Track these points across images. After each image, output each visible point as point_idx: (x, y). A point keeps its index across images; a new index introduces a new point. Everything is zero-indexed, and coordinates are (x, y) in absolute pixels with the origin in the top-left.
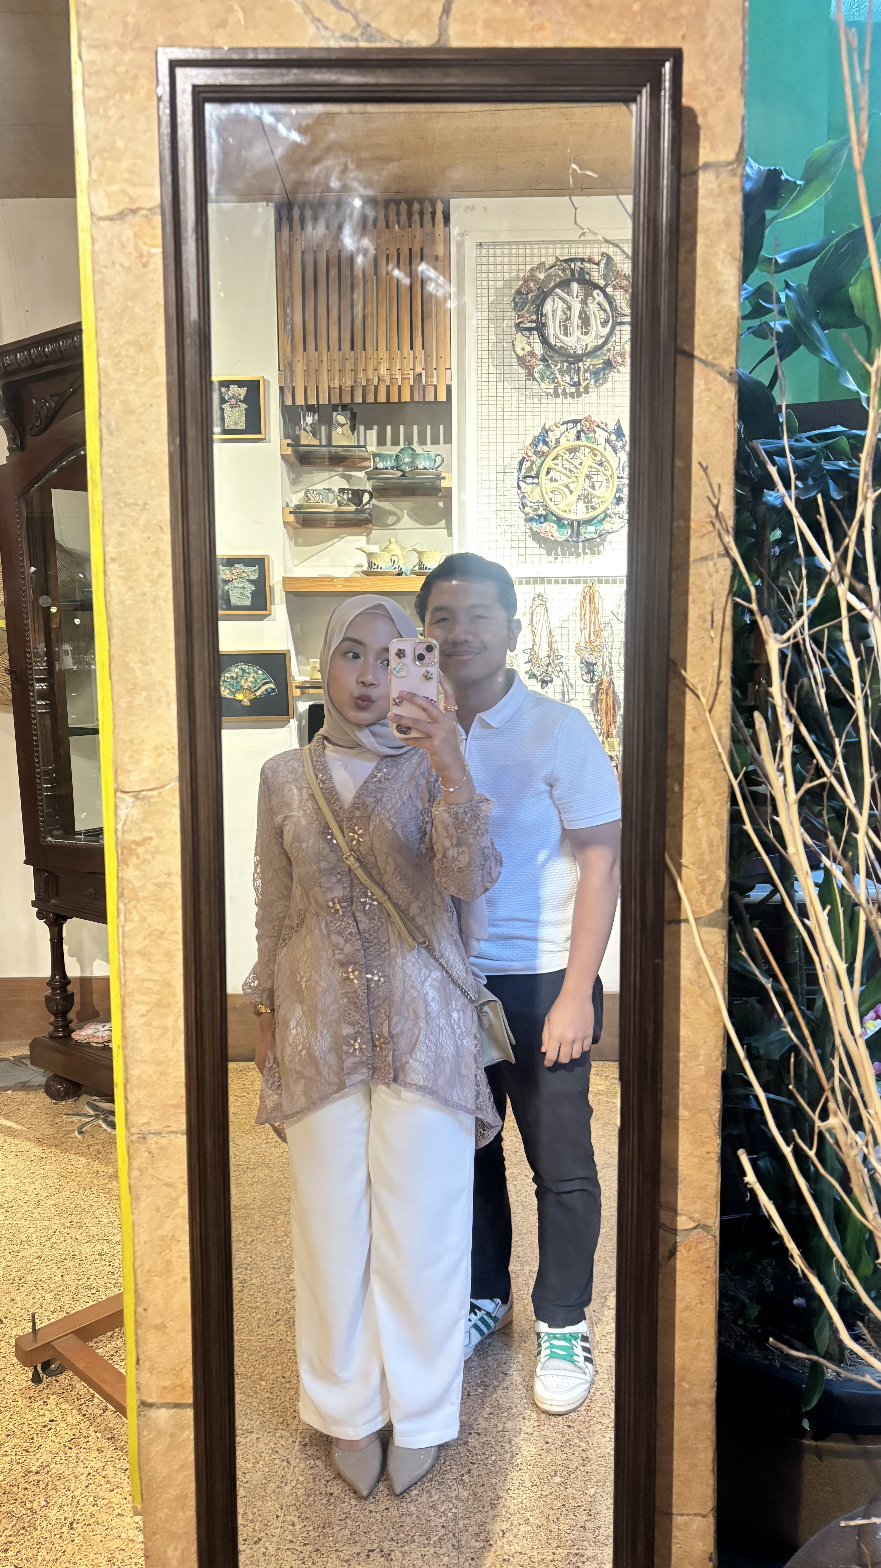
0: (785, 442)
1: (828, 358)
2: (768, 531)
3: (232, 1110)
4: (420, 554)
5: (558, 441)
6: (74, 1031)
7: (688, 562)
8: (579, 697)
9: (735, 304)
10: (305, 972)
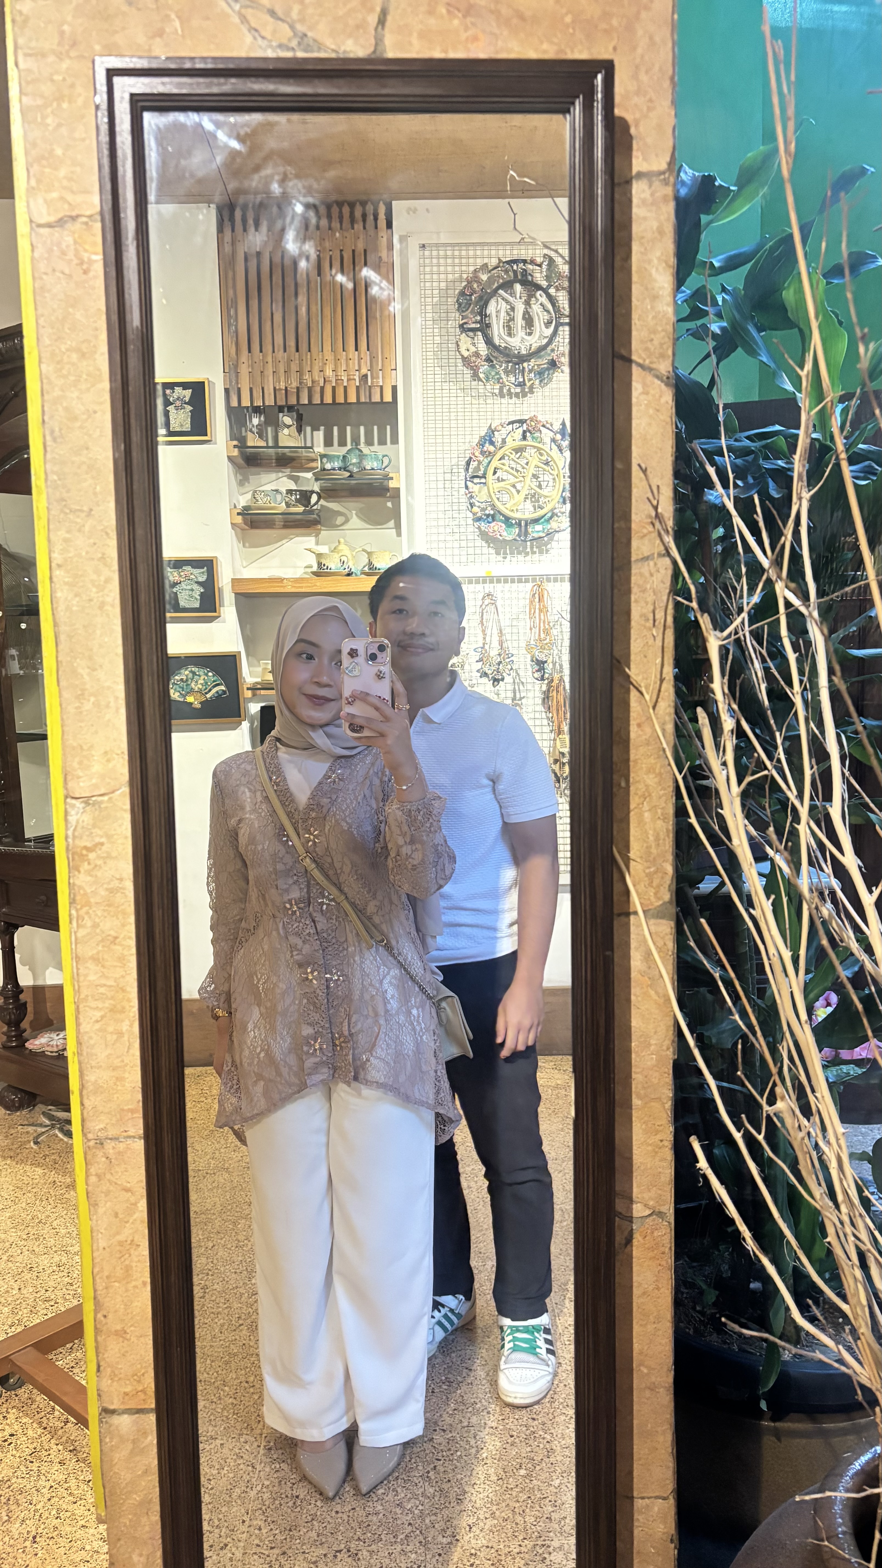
0: (723, 442)
1: (764, 359)
2: (711, 528)
3: (189, 1115)
4: (370, 554)
5: (504, 441)
6: (28, 1040)
7: (629, 562)
8: (530, 695)
9: (670, 310)
10: (262, 974)
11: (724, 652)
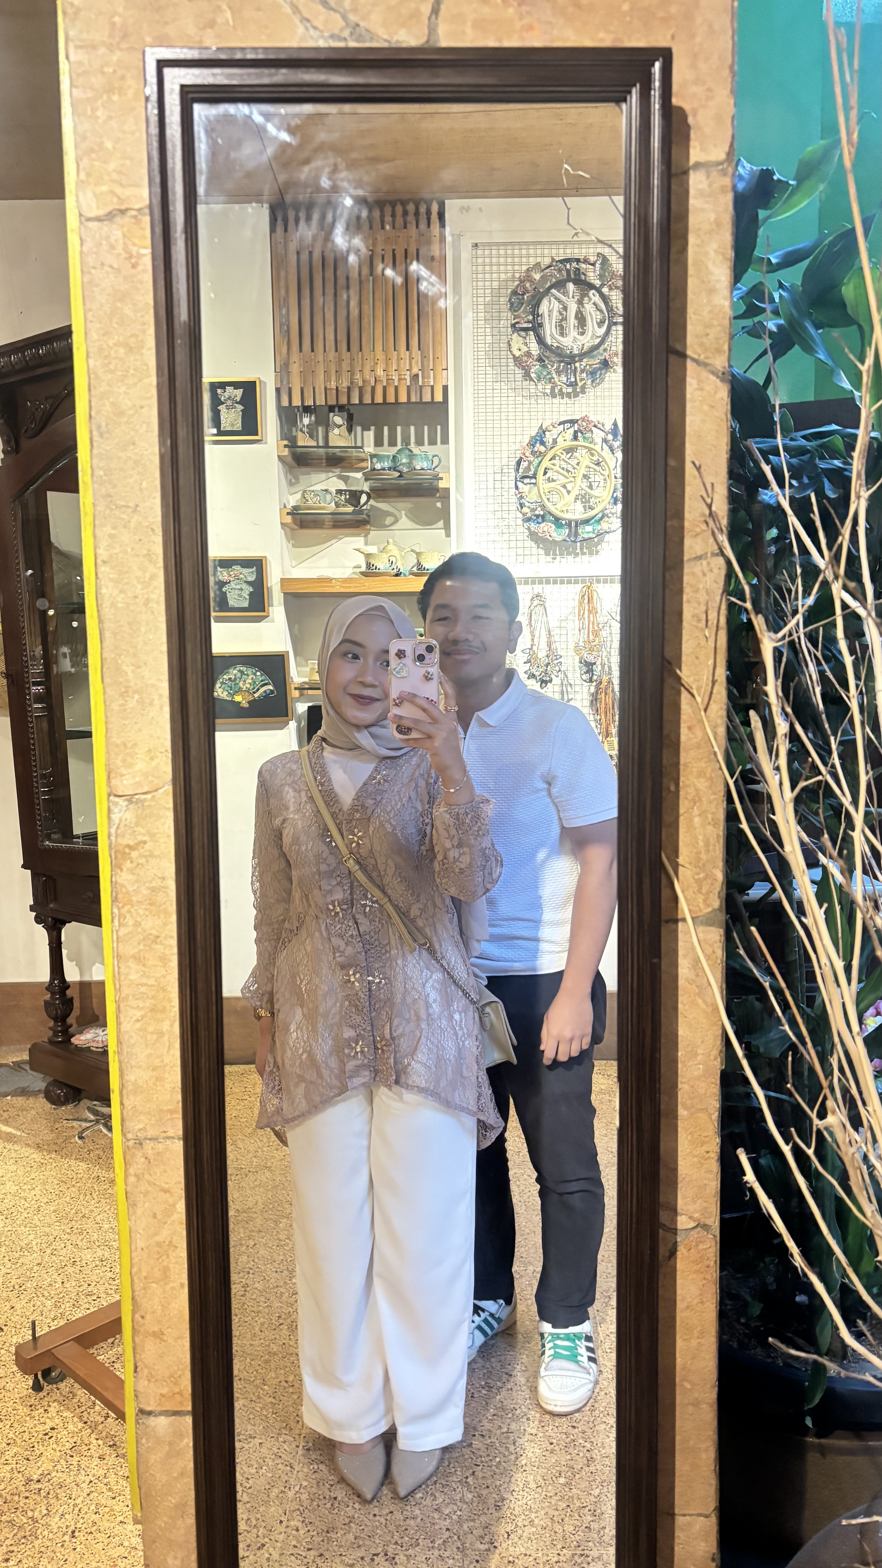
0: (779, 440)
1: (822, 357)
2: (764, 530)
3: (229, 1111)
4: (418, 554)
5: (555, 441)
6: (74, 1036)
7: (682, 562)
8: (579, 697)
9: (727, 303)
10: (305, 975)
11: (778, 654)
